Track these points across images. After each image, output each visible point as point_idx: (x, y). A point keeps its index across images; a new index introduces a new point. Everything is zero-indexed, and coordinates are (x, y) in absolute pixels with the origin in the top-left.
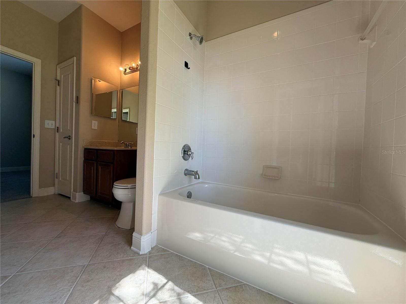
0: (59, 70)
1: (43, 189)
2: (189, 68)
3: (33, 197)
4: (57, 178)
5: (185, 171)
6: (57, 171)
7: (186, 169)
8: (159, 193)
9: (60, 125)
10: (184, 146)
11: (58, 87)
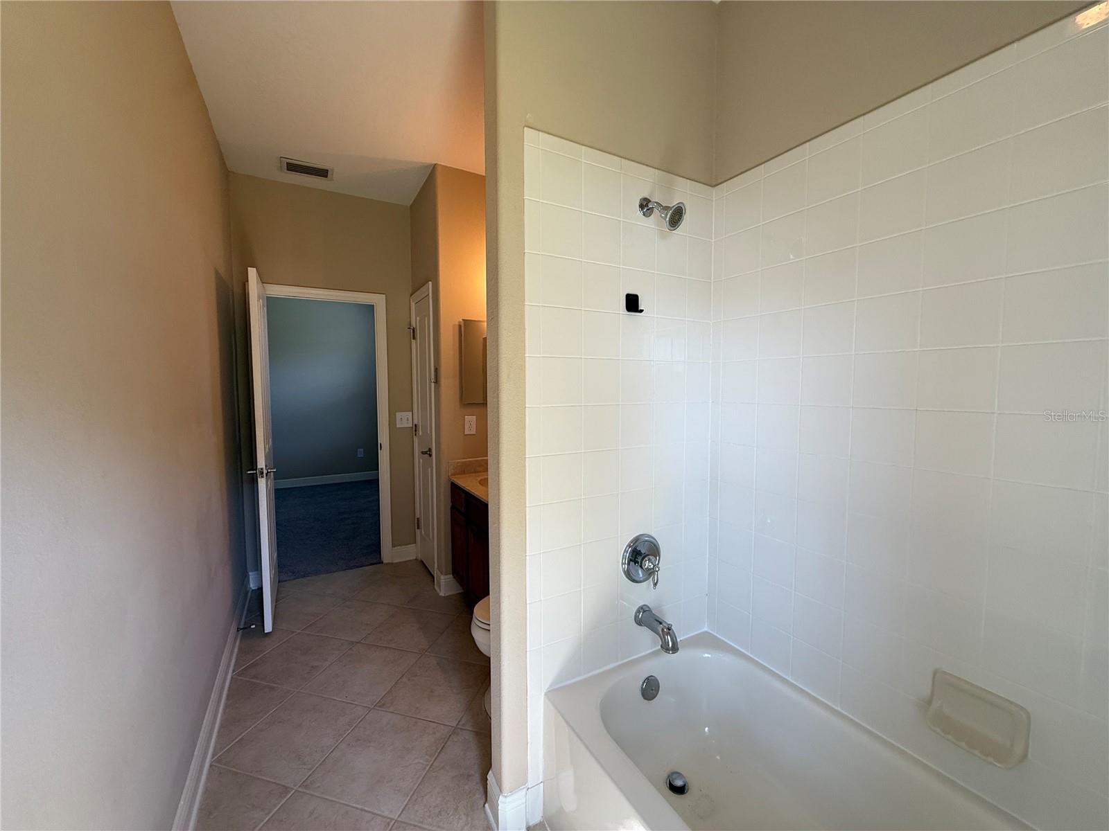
0: (413, 304)
1: (399, 547)
2: (642, 311)
3: (384, 562)
4: (418, 528)
5: (638, 611)
6: (418, 515)
7: (642, 608)
8: (546, 688)
9: (418, 422)
10: (636, 540)
11: (413, 342)
